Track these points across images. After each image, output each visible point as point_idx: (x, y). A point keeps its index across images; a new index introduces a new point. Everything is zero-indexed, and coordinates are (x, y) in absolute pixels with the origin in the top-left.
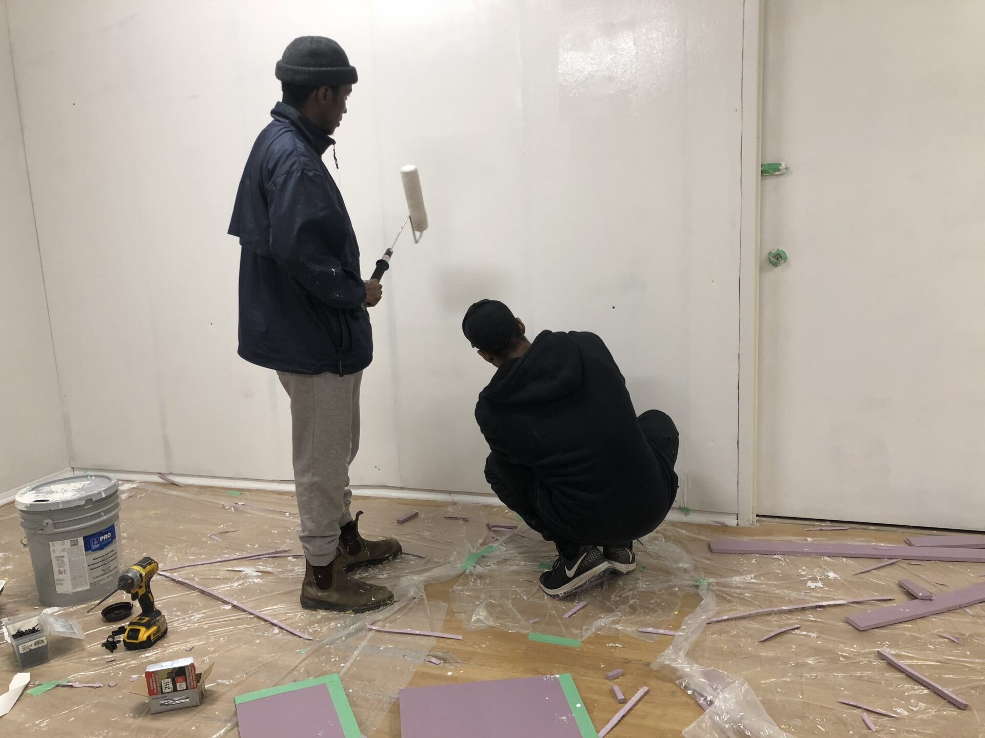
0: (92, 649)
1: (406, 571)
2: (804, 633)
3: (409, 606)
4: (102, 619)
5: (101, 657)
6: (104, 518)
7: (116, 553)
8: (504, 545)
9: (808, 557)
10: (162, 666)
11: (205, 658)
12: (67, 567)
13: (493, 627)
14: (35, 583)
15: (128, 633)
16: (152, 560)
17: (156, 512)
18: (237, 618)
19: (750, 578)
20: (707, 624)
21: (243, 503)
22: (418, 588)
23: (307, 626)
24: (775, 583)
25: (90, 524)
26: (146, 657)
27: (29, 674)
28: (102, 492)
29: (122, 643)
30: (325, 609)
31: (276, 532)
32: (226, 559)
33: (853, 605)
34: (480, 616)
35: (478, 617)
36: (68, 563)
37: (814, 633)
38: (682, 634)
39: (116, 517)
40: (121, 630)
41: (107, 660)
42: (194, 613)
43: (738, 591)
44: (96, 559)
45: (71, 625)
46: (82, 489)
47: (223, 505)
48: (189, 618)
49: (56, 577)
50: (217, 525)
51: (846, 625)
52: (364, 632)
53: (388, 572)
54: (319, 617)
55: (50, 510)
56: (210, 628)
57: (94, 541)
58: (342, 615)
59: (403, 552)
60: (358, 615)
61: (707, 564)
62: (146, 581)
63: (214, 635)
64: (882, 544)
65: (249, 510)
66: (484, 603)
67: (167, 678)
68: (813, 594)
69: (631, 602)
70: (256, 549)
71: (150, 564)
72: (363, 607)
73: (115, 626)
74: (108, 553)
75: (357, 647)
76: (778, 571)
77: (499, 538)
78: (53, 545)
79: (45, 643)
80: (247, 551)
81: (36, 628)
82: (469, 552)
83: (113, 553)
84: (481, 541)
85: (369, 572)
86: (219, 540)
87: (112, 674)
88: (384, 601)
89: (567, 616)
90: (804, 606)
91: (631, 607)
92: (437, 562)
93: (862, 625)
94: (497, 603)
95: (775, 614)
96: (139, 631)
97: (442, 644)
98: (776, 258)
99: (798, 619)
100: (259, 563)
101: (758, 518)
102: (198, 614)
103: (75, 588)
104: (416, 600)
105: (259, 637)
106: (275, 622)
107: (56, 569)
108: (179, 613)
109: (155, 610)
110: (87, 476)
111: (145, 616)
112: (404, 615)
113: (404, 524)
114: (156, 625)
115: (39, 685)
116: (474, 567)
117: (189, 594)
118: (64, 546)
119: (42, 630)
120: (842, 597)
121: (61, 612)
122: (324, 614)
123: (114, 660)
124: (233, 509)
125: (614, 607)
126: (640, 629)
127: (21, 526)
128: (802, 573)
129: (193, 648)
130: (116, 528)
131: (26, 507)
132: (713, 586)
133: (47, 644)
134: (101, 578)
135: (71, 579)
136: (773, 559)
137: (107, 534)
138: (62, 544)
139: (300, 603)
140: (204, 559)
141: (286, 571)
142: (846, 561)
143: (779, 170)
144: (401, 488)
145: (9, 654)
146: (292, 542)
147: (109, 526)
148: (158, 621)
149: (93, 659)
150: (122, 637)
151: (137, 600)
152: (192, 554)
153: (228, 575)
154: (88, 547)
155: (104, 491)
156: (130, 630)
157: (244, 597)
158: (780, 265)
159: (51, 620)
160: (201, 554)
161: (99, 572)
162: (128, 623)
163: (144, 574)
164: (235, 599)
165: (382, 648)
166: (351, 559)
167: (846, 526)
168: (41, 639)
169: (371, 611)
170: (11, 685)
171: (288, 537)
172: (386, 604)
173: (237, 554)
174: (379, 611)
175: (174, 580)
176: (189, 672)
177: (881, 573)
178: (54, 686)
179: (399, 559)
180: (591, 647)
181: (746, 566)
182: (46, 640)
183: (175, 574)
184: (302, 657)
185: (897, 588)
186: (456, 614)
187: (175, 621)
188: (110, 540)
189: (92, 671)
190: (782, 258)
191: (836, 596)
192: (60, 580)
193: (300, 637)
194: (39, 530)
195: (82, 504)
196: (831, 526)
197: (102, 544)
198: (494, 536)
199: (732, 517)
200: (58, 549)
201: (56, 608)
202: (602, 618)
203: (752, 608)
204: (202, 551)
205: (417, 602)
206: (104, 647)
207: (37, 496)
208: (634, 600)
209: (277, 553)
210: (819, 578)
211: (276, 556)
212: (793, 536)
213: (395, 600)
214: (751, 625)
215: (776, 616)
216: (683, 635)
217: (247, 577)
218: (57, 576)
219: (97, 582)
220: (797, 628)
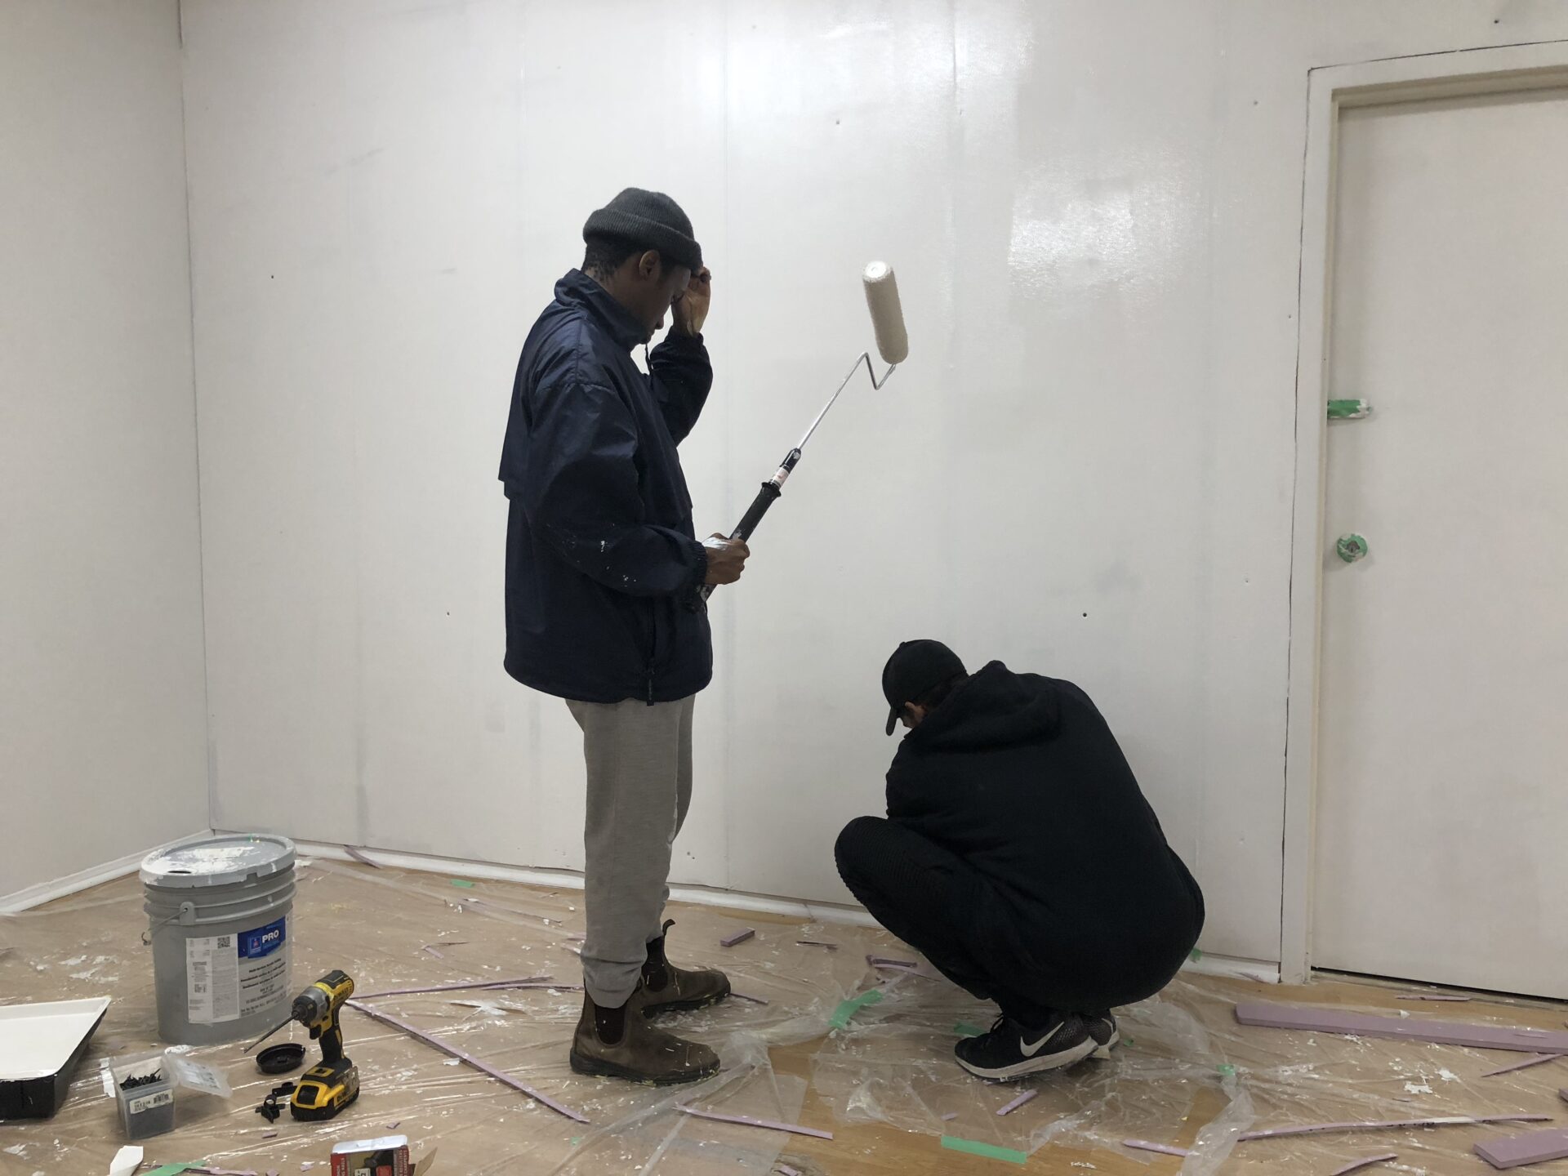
0: (239, 1116)
1: (738, 1024)
2: (1405, 1167)
3: (745, 1080)
4: (257, 1069)
5: (254, 1129)
6: (272, 905)
7: (283, 964)
8: (896, 991)
9: (1403, 1042)
10: (357, 1146)
11: (418, 1142)
12: (209, 982)
13: (881, 1122)
14: (155, 1006)
15: (300, 1091)
16: (346, 976)
17: (340, 906)
18: (469, 1080)
19: (1306, 1070)
20: (1239, 1141)
21: (475, 900)
22: (759, 1052)
23: (580, 1099)
24: (1350, 1081)
25: (249, 914)
26: (327, 1133)
27: (142, 1148)
28: (273, 864)
29: (288, 1109)
30: (609, 1076)
31: (528, 948)
32: (451, 986)
33: (1485, 1125)
34: (861, 1102)
35: (858, 1104)
36: (210, 974)
37: (1422, 1169)
38: (1198, 1154)
39: (288, 906)
40: (287, 1088)
41: (265, 1135)
42: (400, 1068)
43: (1289, 1090)
44: (255, 970)
45: (210, 1074)
46: (241, 857)
47: (445, 901)
48: (392, 1075)
49: (190, 997)
50: (434, 931)
51: (1475, 1159)
52: (672, 1116)
53: (709, 1023)
54: (599, 1087)
55: (193, 886)
56: (425, 1094)
57: (253, 941)
58: (637, 1086)
59: (732, 992)
60: (662, 1088)
61: (1233, 1041)
62: (332, 1009)
63: (432, 1106)
64: (1529, 1029)
65: (486, 912)
66: (868, 1082)
67: (365, 1167)
68: (1416, 1105)
69: (1109, 1095)
70: (497, 973)
71: (342, 981)
72: (671, 1077)
73: (277, 1081)
74: (272, 963)
75: (662, 1140)
76: (1354, 1062)
77: (887, 980)
78: (192, 942)
79: (170, 1100)
80: (483, 976)
81: (157, 1075)
82: (841, 999)
83: (278, 964)
84: (857, 983)
85: (678, 1020)
86: (439, 955)
87: (272, 1157)
88: (705, 1069)
89: (1002, 1111)
90: (1402, 1123)
91: (1111, 1105)
92: (787, 1013)
93: (1502, 1158)
94: (887, 1083)
95: (1354, 1132)
96: (317, 1089)
97: (799, 1144)
98: (1350, 547)
99: (1393, 1144)
100: (503, 996)
101: (1313, 973)
102: (407, 1071)
103: (217, 1016)
104: (755, 1070)
105: (503, 1113)
106: (529, 1090)
107: (191, 983)
108: (376, 1067)
109: (343, 1057)
110: (248, 839)
111: (326, 1067)
112: (737, 1093)
113: (733, 948)
114: (343, 1083)
115: (156, 1167)
116: (849, 1024)
117: (392, 1037)
118: (207, 947)
119: (167, 1079)
120: (1464, 1112)
121: (193, 1054)
122: (608, 1083)
123: (275, 1136)
124: (460, 908)
125: (1080, 1103)
126: (1127, 1142)
127: (145, 910)
128: (1395, 1068)
129: (399, 1124)
130: (287, 922)
131: (157, 880)
132: (1246, 1078)
133: (173, 1103)
134: (257, 1003)
135: (214, 1002)
136: (1342, 1040)
137: (273, 932)
138: (205, 944)
139: (569, 1064)
140: (415, 984)
141: (547, 1012)
142: (1469, 1053)
143: (1356, 411)
144: (727, 890)
145: (111, 1116)
146: (554, 966)
147: (277, 919)
148: (347, 1075)
149: (242, 1132)
150: (288, 1100)
151: (318, 1039)
152: (398, 975)
153: (453, 1011)
154: (243, 952)
155: (276, 862)
156: (303, 1088)
157: (479, 1048)
158: (1356, 560)
159: (181, 1063)
160: (409, 976)
161: (255, 992)
162: (300, 1077)
163: (332, 996)
164: (465, 1051)
165: (701, 1145)
166: (652, 998)
167: (1466, 996)
168: (165, 1092)
169: (682, 1084)
170: (113, 1165)
171: (547, 957)
172: (707, 1074)
173: (468, 979)
174: (696, 1085)
175: (368, 1015)
176: (398, 1160)
177: (1529, 1075)
178: (182, 1170)
179: (726, 1003)
180: (1045, 1165)
181: (1299, 1050)
182: (173, 1094)
183: (370, 1005)
184: (574, 1150)
185: (1556, 1101)
186: (821, 1098)
187: (372, 1081)
188: (278, 941)
189: (241, 1151)
190: (1359, 548)
191: (1454, 1109)
192: (197, 1002)
193: (569, 1117)
194: (173, 919)
195: (242, 880)
196: (1439, 994)
197: (265, 947)
198: (879, 976)
199: (1272, 967)
200: (199, 949)
201: (185, 1047)
202: (1061, 1119)
203: (1314, 1121)
204: (412, 971)
205: (757, 1074)
206: (260, 1114)
207: (173, 864)
208: (1114, 1094)
209: (531, 982)
210: (1424, 1077)
211: (529, 985)
212: (1375, 1006)
213: (721, 1068)
214: (1313, 1148)
215: (1354, 1136)
216: (1198, 1157)
217: (482, 1016)
218: (192, 995)
219: (252, 1008)
220: (1393, 1159)
